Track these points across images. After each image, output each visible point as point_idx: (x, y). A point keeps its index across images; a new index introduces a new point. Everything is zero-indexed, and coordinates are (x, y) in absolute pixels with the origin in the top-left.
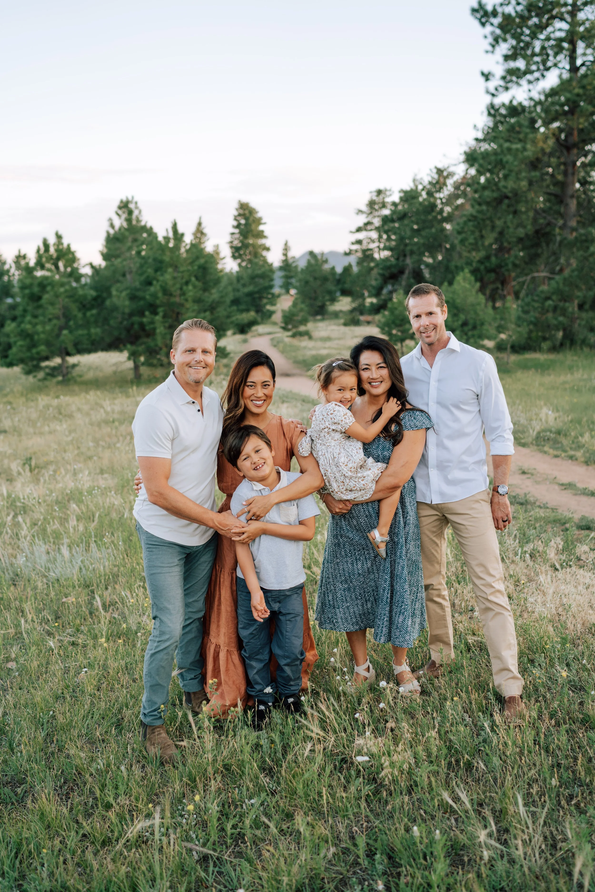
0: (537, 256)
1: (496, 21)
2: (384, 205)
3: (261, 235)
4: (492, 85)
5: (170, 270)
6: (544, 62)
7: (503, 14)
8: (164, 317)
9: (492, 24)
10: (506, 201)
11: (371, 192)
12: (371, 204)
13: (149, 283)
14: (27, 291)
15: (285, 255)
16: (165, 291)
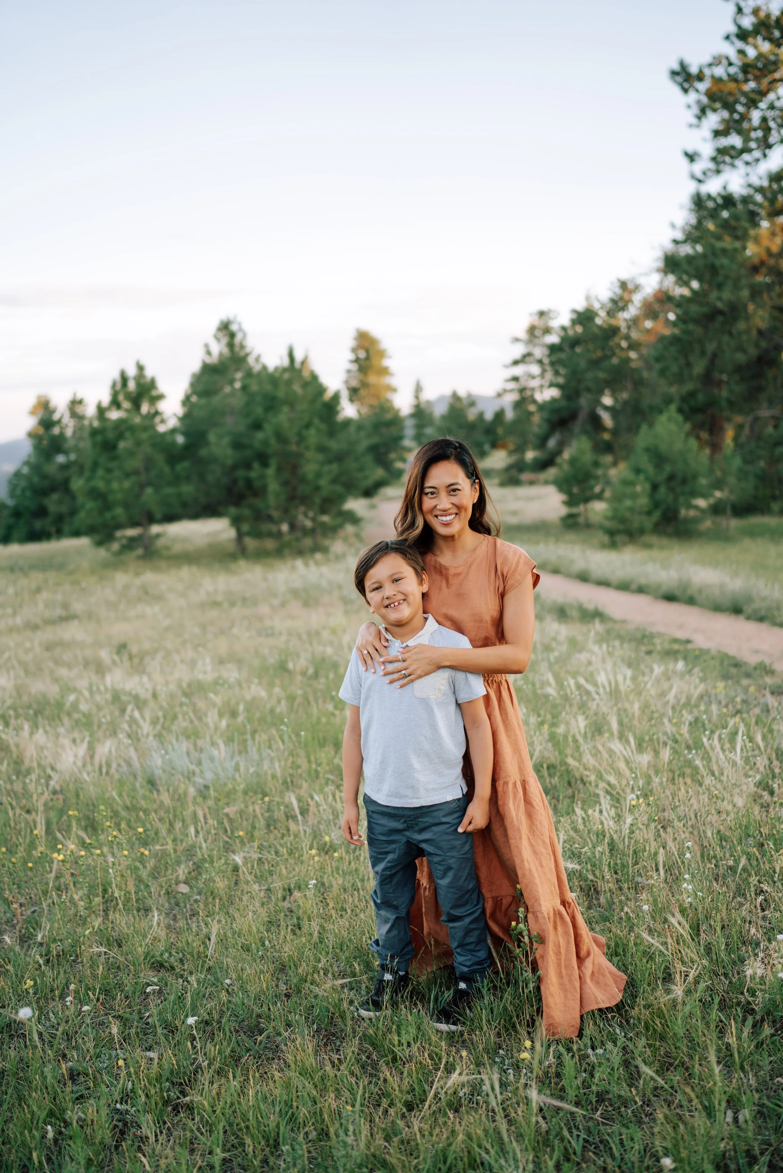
0: (760, 389)
1: (702, 87)
2: (547, 331)
3: (385, 371)
4: (698, 168)
5: (285, 409)
6: (765, 138)
7: (713, 77)
8: (279, 469)
9: (697, 91)
10: (720, 318)
11: (531, 314)
12: (532, 330)
13: (257, 426)
14: (99, 438)
15: (417, 397)
16: (280, 437)
